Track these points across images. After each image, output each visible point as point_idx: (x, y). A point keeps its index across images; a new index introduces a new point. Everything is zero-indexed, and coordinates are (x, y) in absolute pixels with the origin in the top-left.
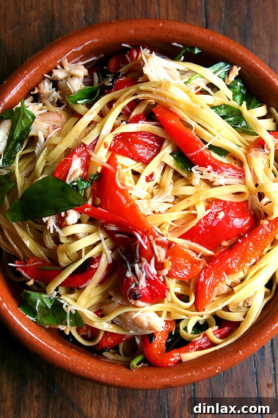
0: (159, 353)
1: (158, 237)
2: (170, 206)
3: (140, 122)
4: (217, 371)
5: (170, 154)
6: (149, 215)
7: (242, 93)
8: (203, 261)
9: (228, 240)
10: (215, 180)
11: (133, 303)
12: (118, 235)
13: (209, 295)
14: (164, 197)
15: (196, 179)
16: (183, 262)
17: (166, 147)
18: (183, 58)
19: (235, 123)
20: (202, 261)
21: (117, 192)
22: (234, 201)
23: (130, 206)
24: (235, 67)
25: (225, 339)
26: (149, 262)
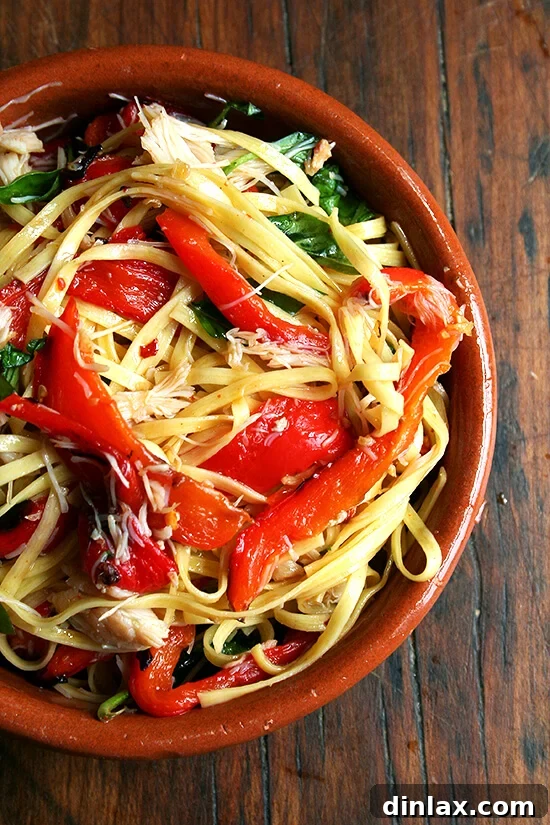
0: (158, 688)
1: (152, 464)
2: (184, 404)
3: (130, 241)
4: (267, 728)
5: (188, 306)
6: (143, 422)
7: (339, 193)
8: (244, 514)
9: (296, 473)
10: (271, 356)
11: (104, 591)
12: (76, 459)
13: (254, 580)
14: (174, 388)
15: (235, 354)
16: (203, 514)
17: (180, 290)
18: (225, 123)
19: (317, 248)
20: (241, 514)
21: (76, 375)
22: (308, 398)
23: (99, 402)
24: (325, 142)
25: (288, 666)
26: (136, 513)
